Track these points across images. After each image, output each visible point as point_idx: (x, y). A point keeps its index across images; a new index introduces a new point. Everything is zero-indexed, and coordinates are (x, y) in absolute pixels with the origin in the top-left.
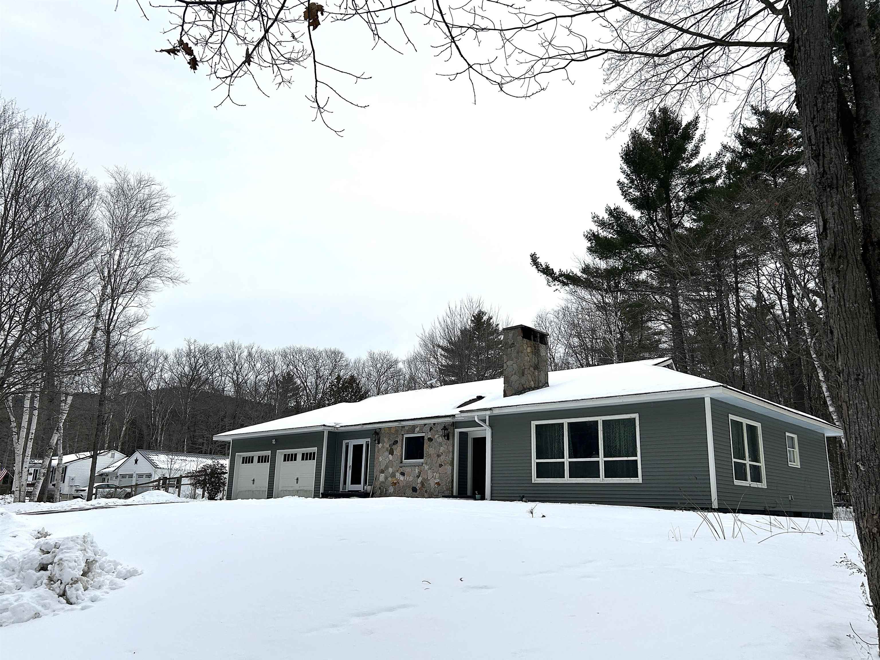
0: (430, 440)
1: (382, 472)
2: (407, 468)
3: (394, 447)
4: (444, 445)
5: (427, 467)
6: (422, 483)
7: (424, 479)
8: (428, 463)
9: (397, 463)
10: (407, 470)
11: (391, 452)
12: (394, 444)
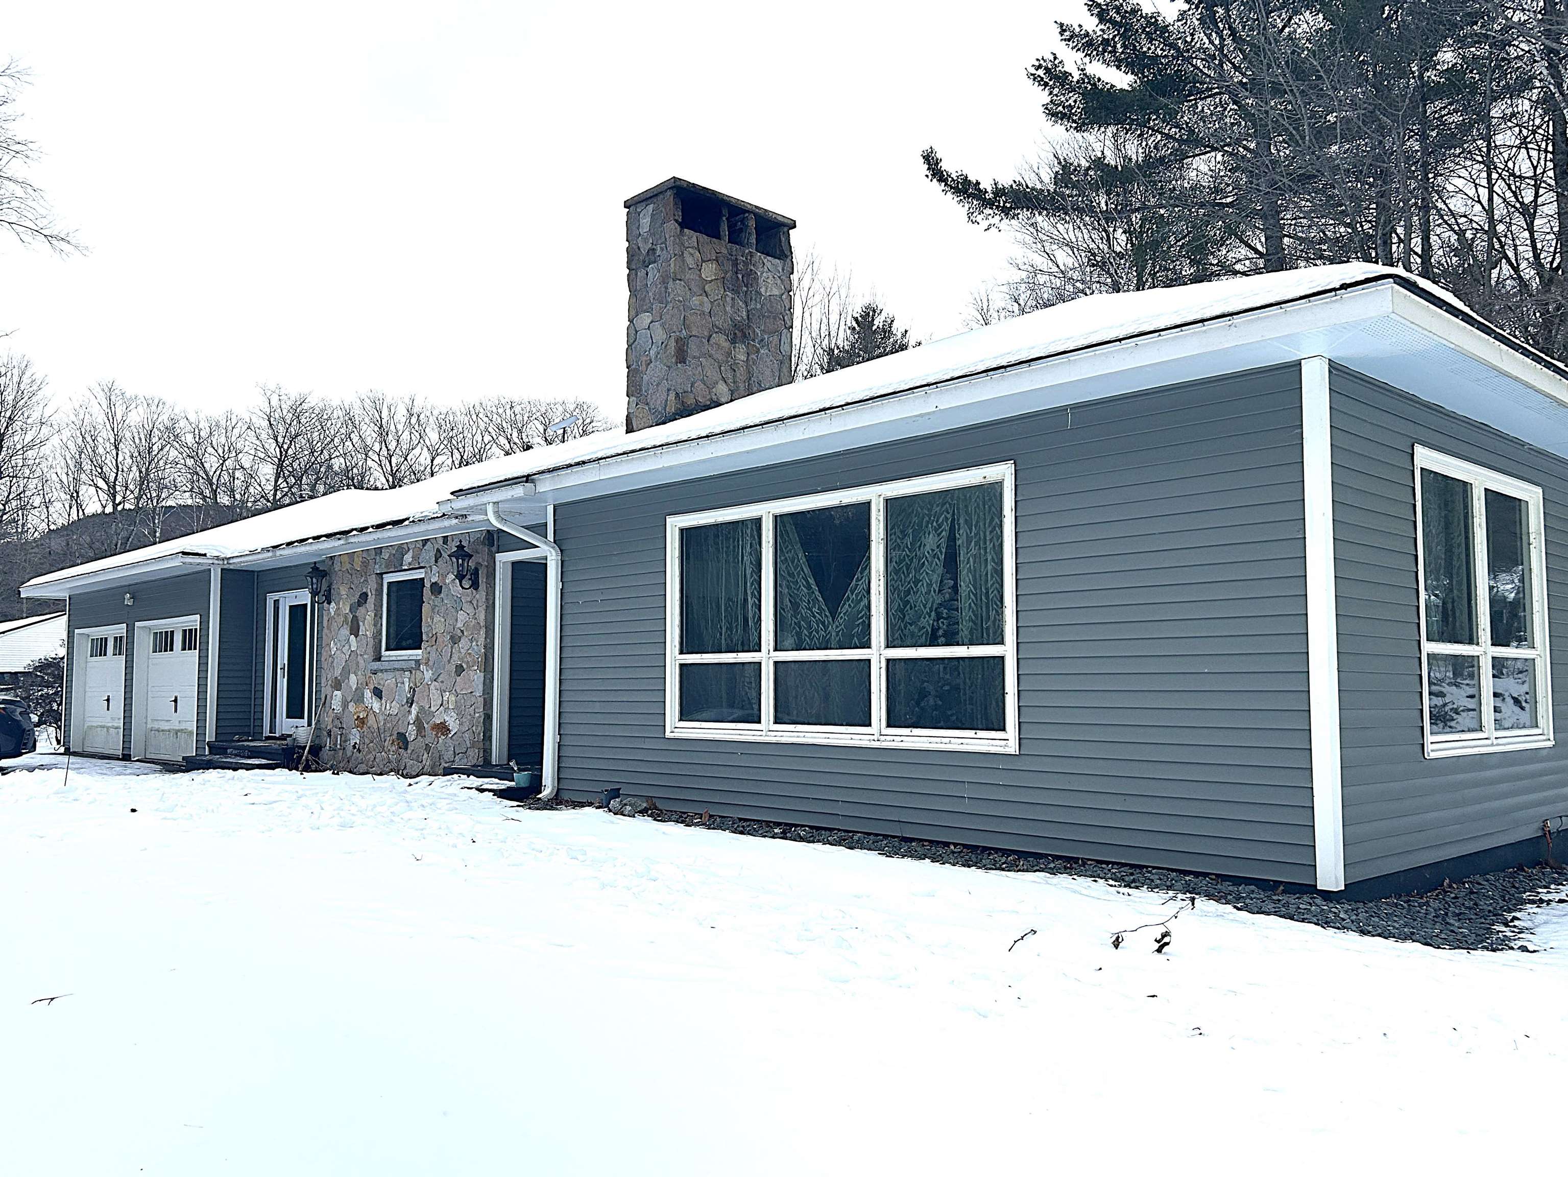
0: (437, 589)
1: (337, 685)
2: (385, 675)
3: (361, 611)
4: (466, 606)
5: (428, 675)
6: (418, 723)
7: (421, 709)
8: (431, 663)
9: (365, 661)
10: (387, 681)
11: (355, 631)
12: (360, 604)
